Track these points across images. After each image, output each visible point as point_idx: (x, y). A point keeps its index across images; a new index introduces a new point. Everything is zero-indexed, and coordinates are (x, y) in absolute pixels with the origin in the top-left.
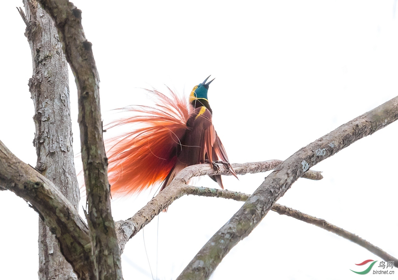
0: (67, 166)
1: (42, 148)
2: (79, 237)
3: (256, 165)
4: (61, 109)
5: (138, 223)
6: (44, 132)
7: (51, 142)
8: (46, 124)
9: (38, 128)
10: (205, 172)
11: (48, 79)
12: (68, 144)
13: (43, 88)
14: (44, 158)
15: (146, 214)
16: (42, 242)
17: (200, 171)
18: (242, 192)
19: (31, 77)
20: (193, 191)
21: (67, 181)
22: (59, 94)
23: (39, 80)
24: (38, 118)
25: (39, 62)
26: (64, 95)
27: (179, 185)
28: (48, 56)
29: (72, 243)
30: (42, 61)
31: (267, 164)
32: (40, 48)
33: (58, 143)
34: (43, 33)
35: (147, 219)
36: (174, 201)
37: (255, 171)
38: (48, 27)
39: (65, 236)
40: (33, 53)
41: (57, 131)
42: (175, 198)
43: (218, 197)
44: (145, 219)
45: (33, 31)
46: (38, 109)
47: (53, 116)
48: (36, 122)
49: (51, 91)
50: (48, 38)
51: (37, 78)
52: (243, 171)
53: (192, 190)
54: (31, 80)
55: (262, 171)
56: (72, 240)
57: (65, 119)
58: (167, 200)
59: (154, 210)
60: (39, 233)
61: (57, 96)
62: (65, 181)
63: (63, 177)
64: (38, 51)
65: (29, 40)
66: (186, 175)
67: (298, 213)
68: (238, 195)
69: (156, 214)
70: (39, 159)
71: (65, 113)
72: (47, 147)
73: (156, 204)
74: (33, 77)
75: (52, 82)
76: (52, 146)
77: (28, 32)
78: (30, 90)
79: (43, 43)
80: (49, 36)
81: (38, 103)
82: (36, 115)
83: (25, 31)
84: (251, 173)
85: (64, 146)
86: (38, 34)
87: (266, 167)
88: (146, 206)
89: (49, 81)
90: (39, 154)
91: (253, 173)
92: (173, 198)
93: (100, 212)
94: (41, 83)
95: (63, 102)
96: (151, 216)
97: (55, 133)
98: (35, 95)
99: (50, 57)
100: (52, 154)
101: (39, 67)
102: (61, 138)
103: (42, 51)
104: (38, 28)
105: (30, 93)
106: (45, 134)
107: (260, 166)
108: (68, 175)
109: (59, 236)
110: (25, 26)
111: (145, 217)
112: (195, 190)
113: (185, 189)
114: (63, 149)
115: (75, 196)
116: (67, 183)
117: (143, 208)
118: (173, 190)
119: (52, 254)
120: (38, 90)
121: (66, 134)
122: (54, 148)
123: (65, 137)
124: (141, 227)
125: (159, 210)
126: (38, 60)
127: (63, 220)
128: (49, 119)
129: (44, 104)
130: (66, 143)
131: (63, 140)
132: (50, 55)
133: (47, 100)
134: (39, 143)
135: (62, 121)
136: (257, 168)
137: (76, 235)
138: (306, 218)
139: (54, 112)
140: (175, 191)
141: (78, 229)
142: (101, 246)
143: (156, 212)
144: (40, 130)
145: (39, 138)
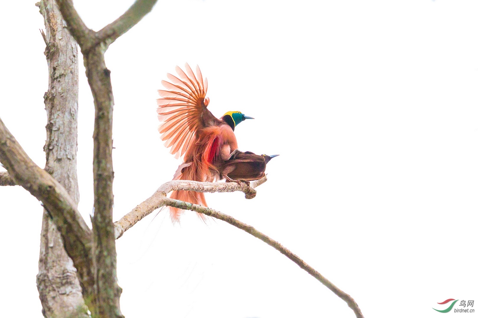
0: (72, 172)
1: (51, 153)
2: (82, 237)
3: (224, 185)
4: (70, 122)
5: (123, 226)
6: (53, 140)
7: (59, 149)
8: (56, 134)
9: (49, 136)
10: (182, 188)
11: (61, 94)
12: (74, 153)
13: (56, 102)
14: (52, 163)
15: (131, 219)
16: (44, 236)
17: (179, 186)
18: (213, 209)
19: (47, 91)
20: (172, 204)
21: (70, 185)
22: (69, 108)
23: (53, 94)
24: (50, 127)
25: (55, 79)
26: (74, 110)
27: (160, 197)
28: (63, 74)
29: (75, 241)
30: (57, 78)
31: (233, 186)
32: (57, 66)
33: (65, 151)
34: (61, 53)
35: (131, 224)
36: (154, 210)
37: (223, 190)
38: (65, 49)
39: (69, 235)
40: (50, 70)
41: (65, 141)
42: (156, 208)
43: (192, 210)
44: (129, 224)
45: (52, 51)
46: (50, 119)
47: (62, 127)
48: (47, 131)
49: (63, 105)
50: (64, 58)
51: (51, 92)
52: (213, 189)
53: (171, 202)
54: (46, 94)
55: (228, 191)
56: (75, 239)
57: (73, 130)
58: (149, 209)
59: (138, 217)
60: (42, 227)
61: (68, 110)
62: (68, 185)
63: (67, 181)
64: (55, 69)
65: (48, 58)
66: (167, 189)
67: (231, 219)
68: (209, 211)
69: (138, 220)
70: (47, 163)
71: (73, 126)
72: (55, 154)
73: (140, 211)
74: (48, 91)
75: (64, 97)
76: (60, 154)
77: (47, 51)
78: (45, 102)
79: (59, 62)
80: (65, 57)
81: (51, 114)
82: (48, 125)
83: (44, 50)
84: (219, 192)
85: (70, 154)
86: (56, 54)
87: (232, 188)
88: (131, 212)
89: (62, 96)
90: (47, 159)
91: (221, 192)
92: (154, 208)
93: (104, 217)
94: (54, 97)
95: (73, 115)
96: (135, 221)
97: (63, 142)
98: (49, 107)
99: (65, 76)
100: (59, 160)
101: (54, 83)
102: (68, 147)
103: (58, 69)
104: (57, 49)
105: (44, 104)
106: (55, 142)
107: (227, 187)
108: (71, 180)
109: (64, 233)
110: (45, 46)
111: (129, 221)
112: (173, 202)
113: (165, 201)
114: (69, 157)
115: (76, 198)
116: (70, 187)
117: (128, 213)
118: (155, 200)
119: (52, 248)
120: (52, 103)
121: (73, 144)
122: (62, 154)
123: (72, 147)
124: (125, 230)
125: (142, 217)
126: (54, 76)
127: (70, 220)
128: (59, 129)
129: (56, 115)
130: (71, 152)
131: (70, 149)
132: (65, 74)
133: (59, 112)
134: (49, 149)
135: (70, 132)
136: (224, 188)
137: (79, 234)
138: (238, 223)
139: (64, 124)
140: (157, 202)
141: (80, 230)
142: (101, 247)
143: (139, 218)
144: (50, 138)
145: (49, 145)
